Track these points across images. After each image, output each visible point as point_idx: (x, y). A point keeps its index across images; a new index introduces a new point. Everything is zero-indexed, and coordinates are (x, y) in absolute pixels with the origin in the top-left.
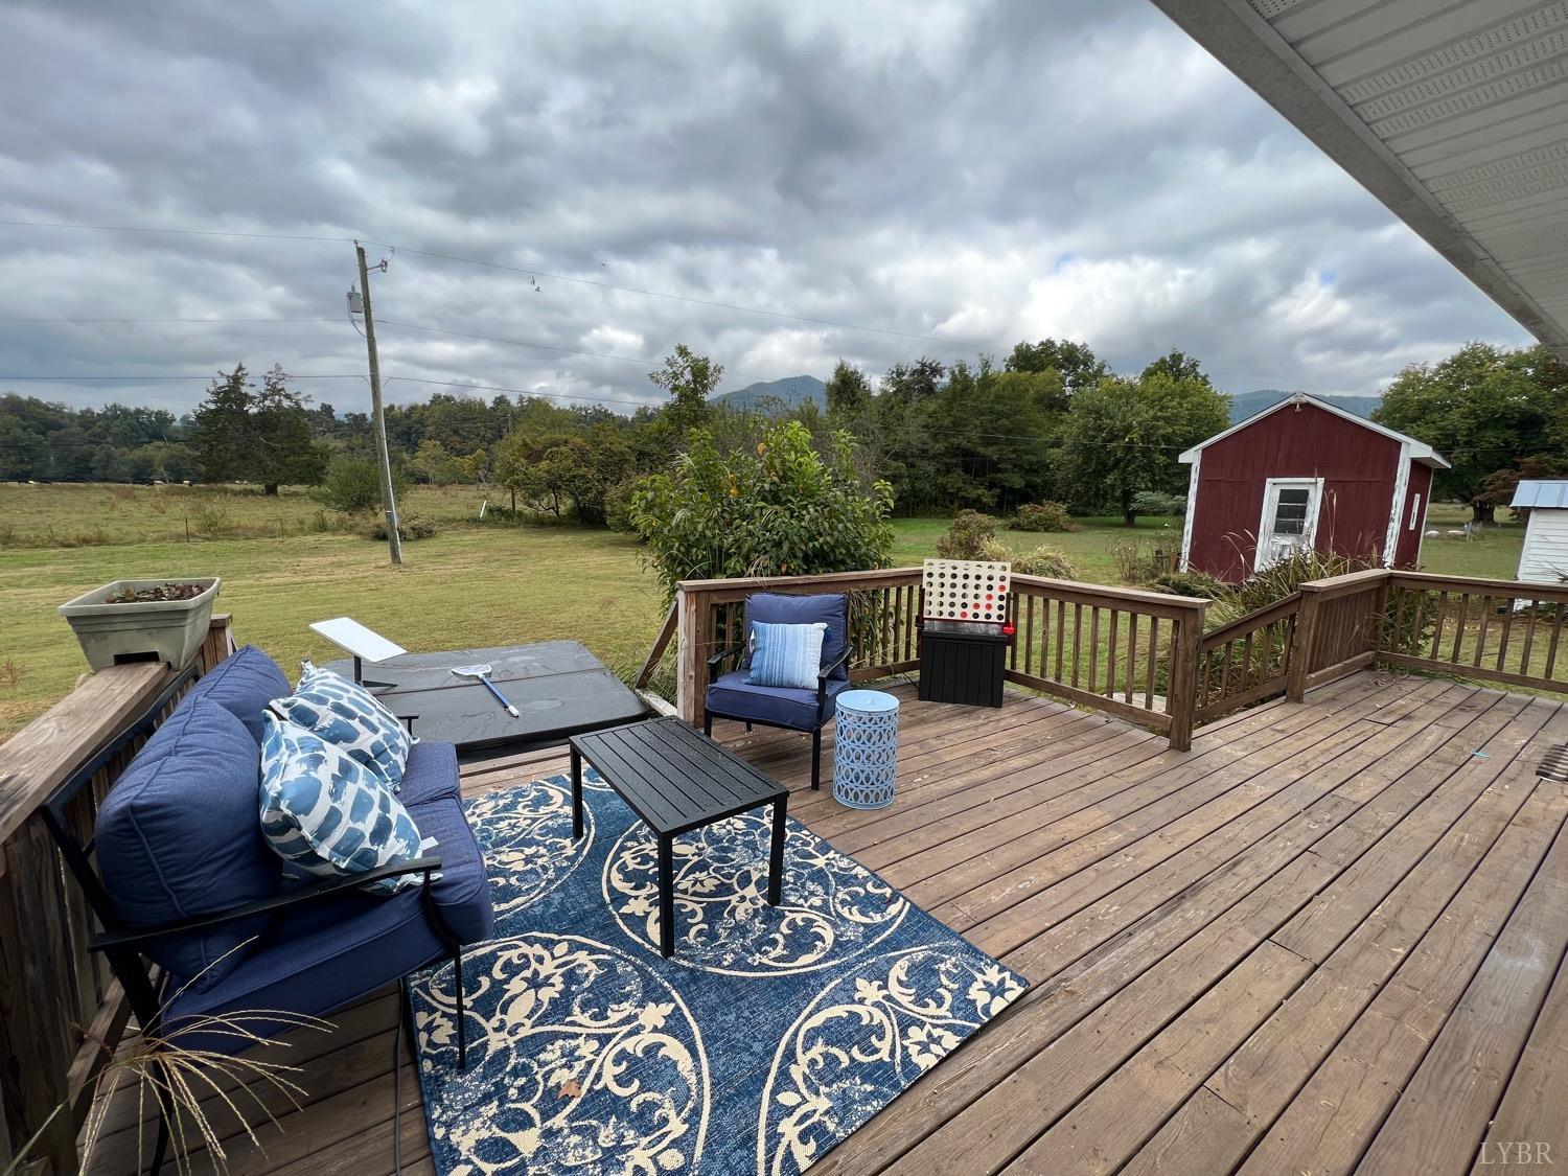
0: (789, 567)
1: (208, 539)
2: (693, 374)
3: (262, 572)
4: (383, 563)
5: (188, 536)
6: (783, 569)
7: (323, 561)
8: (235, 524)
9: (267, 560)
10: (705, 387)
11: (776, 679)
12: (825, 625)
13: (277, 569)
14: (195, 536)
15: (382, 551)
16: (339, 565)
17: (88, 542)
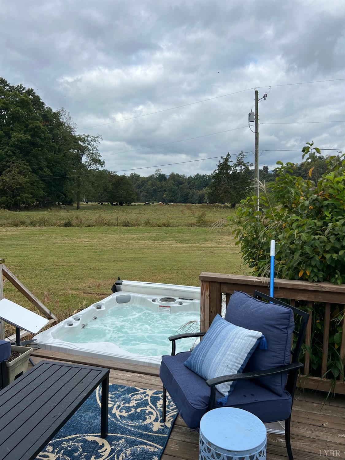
0: (305, 273)
1: (198, 226)
3: (206, 241)
5: (192, 225)
6: (300, 274)
8: (208, 220)
9: (211, 236)
11: (197, 370)
12: (260, 334)
13: (212, 241)
14: (194, 224)
17: (164, 225)
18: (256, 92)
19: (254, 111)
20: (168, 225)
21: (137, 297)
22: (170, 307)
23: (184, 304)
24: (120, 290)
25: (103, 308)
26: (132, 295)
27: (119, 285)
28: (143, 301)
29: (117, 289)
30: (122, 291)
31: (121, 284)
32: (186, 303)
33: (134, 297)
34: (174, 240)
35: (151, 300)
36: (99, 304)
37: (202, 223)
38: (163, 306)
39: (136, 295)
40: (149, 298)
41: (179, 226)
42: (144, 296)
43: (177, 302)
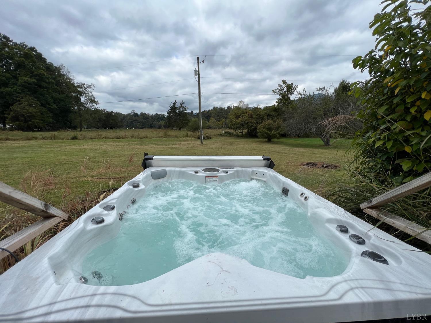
1: (165, 138)
2: (287, 89)
4: (199, 144)
5: (161, 137)
7: (186, 143)
8: (170, 134)
9: (175, 142)
10: (291, 93)
13: (176, 144)
14: (162, 137)
15: (199, 142)
16: (189, 144)
17: (144, 137)
18: (198, 58)
19: (197, 69)
20: (147, 137)
21: (174, 171)
22: (218, 177)
23: (229, 173)
24: (150, 166)
25: (142, 187)
26: (167, 169)
27: (149, 161)
28: (182, 174)
29: (147, 165)
30: (153, 167)
31: (152, 159)
32: (231, 171)
33: (171, 171)
34: (153, 145)
35: (193, 173)
36: (133, 181)
37: (167, 136)
38: (210, 177)
39: (173, 169)
40: (190, 171)
41: (153, 138)
42: (183, 169)
43: (222, 171)
